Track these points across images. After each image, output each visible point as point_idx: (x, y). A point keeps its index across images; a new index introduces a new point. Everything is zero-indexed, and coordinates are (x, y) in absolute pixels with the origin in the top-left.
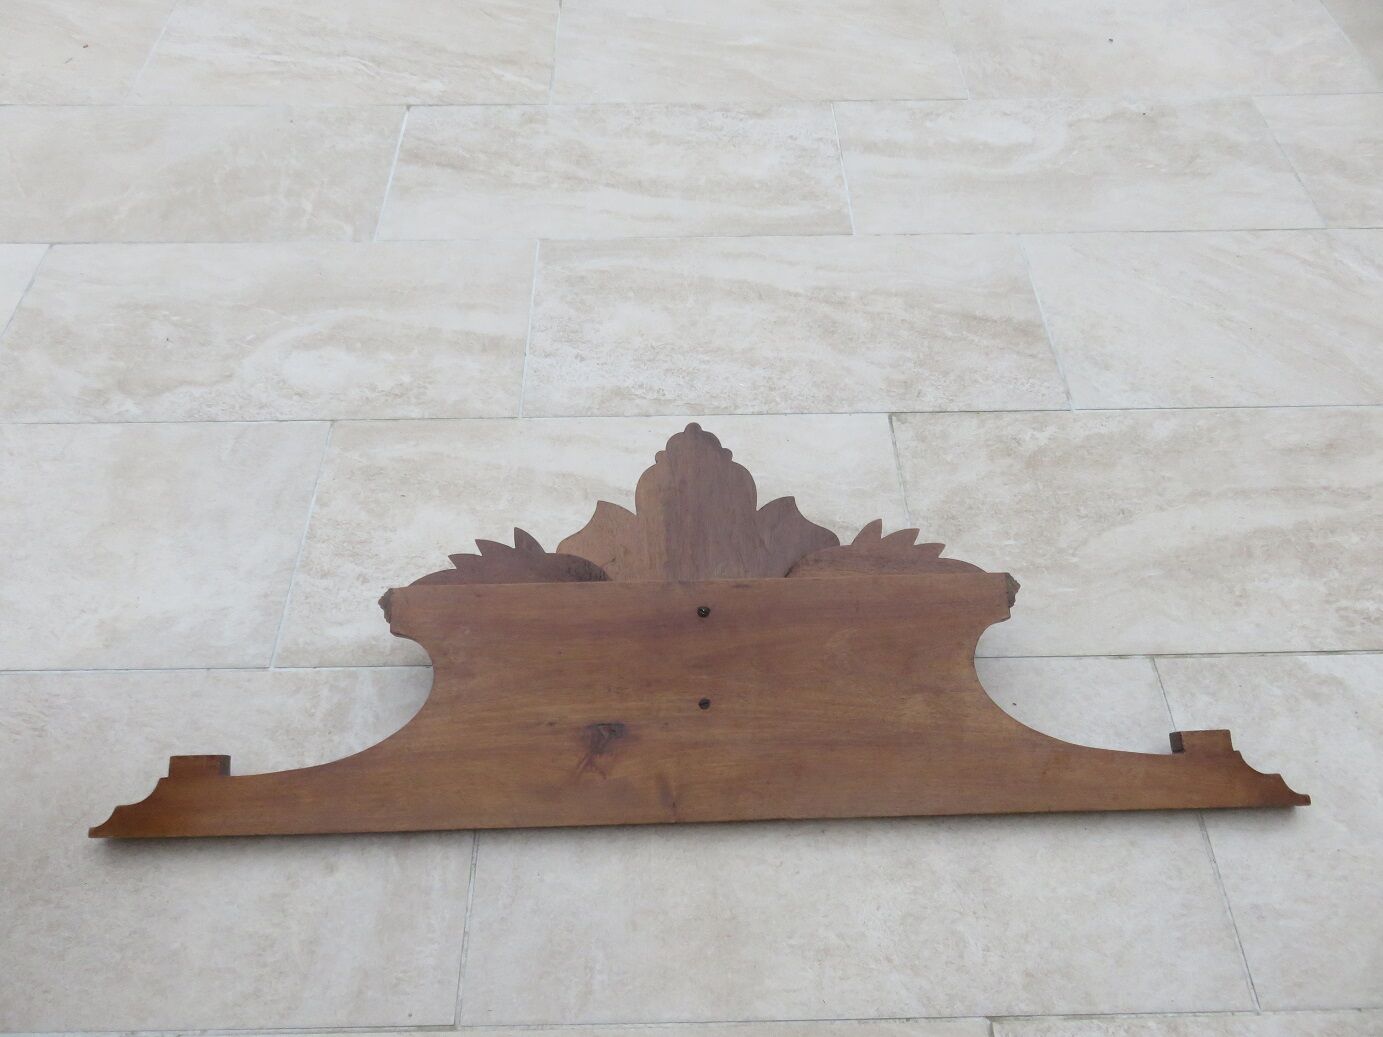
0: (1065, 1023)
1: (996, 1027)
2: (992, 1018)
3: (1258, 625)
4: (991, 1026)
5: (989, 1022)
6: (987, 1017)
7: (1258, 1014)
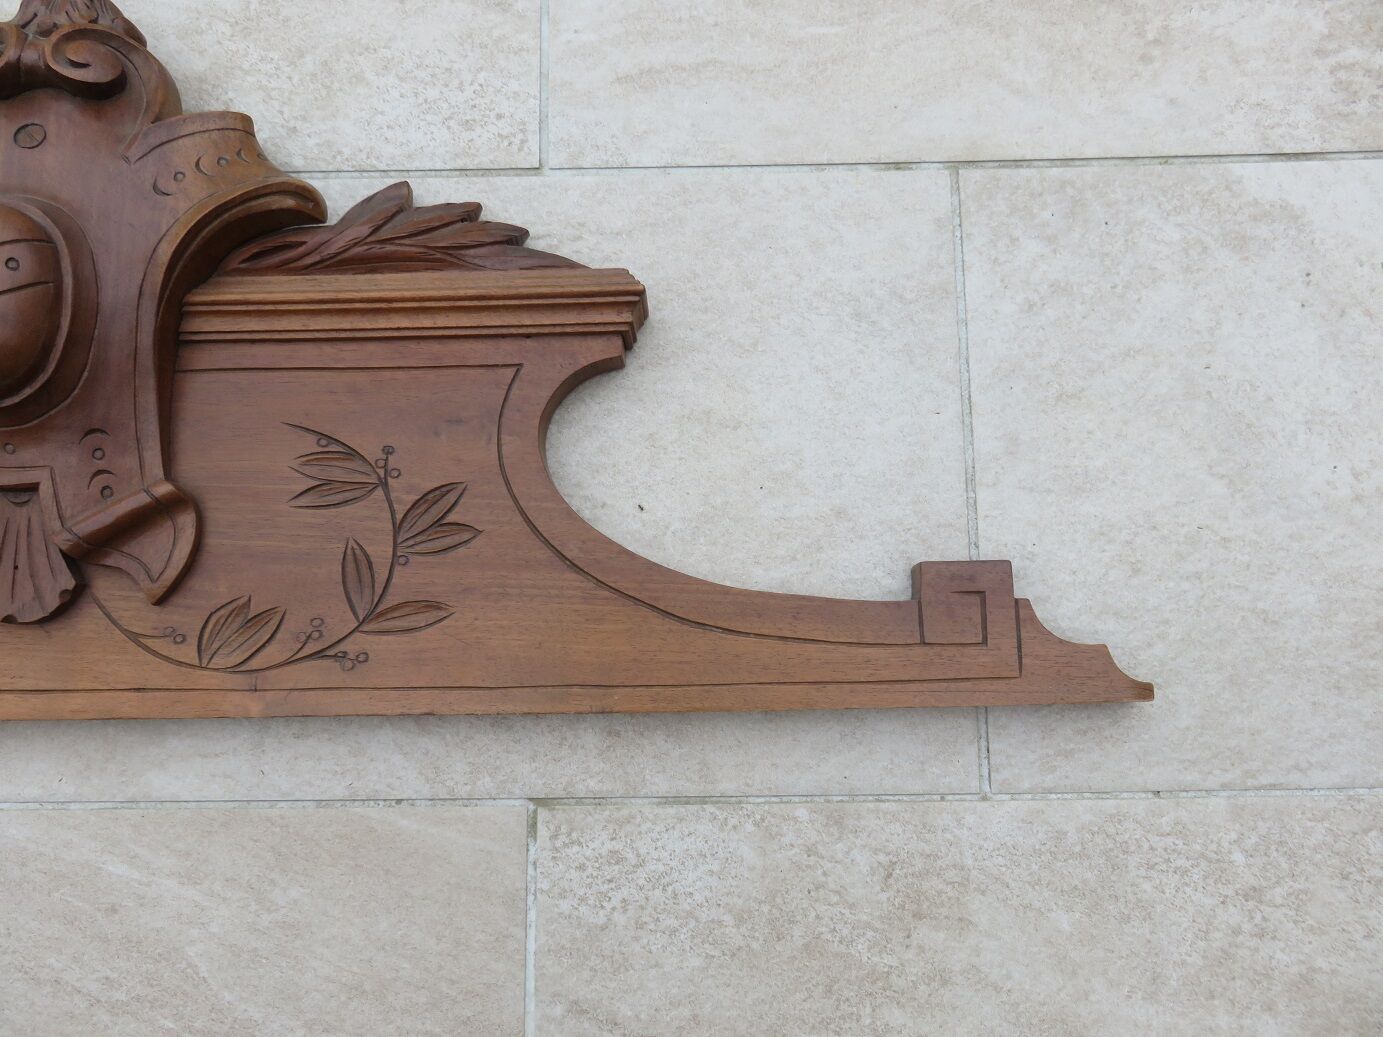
0: (657, 810)
1: (543, 814)
2: (538, 801)
3: (1172, 102)
4: (535, 811)
5: (532, 807)
6: (531, 799)
7: (985, 799)
